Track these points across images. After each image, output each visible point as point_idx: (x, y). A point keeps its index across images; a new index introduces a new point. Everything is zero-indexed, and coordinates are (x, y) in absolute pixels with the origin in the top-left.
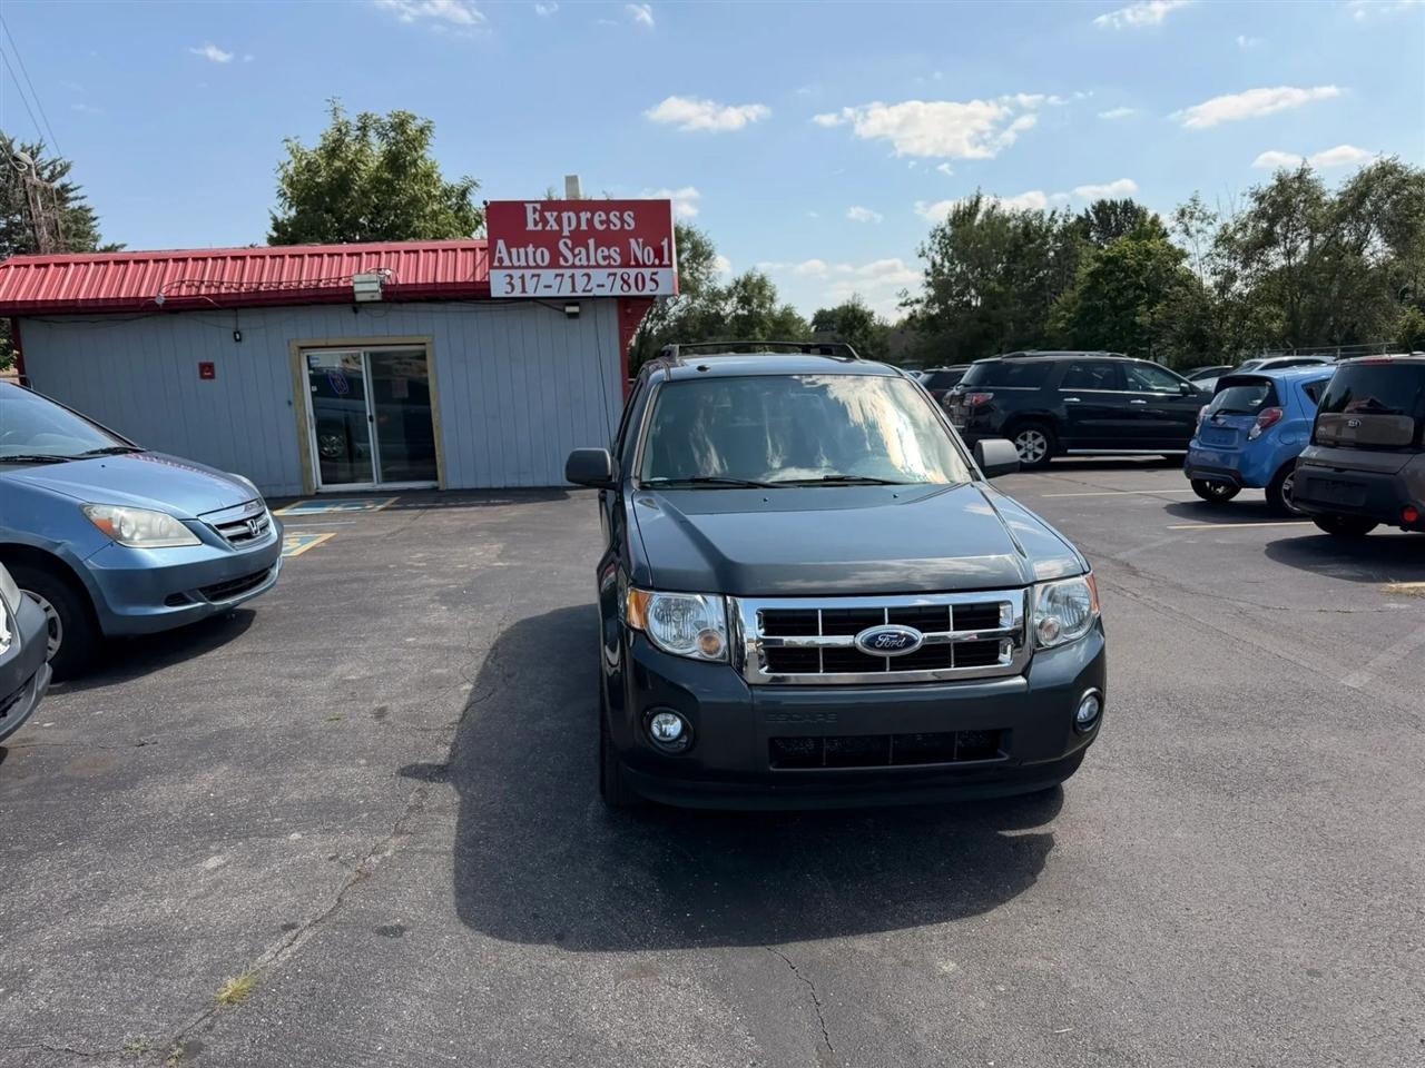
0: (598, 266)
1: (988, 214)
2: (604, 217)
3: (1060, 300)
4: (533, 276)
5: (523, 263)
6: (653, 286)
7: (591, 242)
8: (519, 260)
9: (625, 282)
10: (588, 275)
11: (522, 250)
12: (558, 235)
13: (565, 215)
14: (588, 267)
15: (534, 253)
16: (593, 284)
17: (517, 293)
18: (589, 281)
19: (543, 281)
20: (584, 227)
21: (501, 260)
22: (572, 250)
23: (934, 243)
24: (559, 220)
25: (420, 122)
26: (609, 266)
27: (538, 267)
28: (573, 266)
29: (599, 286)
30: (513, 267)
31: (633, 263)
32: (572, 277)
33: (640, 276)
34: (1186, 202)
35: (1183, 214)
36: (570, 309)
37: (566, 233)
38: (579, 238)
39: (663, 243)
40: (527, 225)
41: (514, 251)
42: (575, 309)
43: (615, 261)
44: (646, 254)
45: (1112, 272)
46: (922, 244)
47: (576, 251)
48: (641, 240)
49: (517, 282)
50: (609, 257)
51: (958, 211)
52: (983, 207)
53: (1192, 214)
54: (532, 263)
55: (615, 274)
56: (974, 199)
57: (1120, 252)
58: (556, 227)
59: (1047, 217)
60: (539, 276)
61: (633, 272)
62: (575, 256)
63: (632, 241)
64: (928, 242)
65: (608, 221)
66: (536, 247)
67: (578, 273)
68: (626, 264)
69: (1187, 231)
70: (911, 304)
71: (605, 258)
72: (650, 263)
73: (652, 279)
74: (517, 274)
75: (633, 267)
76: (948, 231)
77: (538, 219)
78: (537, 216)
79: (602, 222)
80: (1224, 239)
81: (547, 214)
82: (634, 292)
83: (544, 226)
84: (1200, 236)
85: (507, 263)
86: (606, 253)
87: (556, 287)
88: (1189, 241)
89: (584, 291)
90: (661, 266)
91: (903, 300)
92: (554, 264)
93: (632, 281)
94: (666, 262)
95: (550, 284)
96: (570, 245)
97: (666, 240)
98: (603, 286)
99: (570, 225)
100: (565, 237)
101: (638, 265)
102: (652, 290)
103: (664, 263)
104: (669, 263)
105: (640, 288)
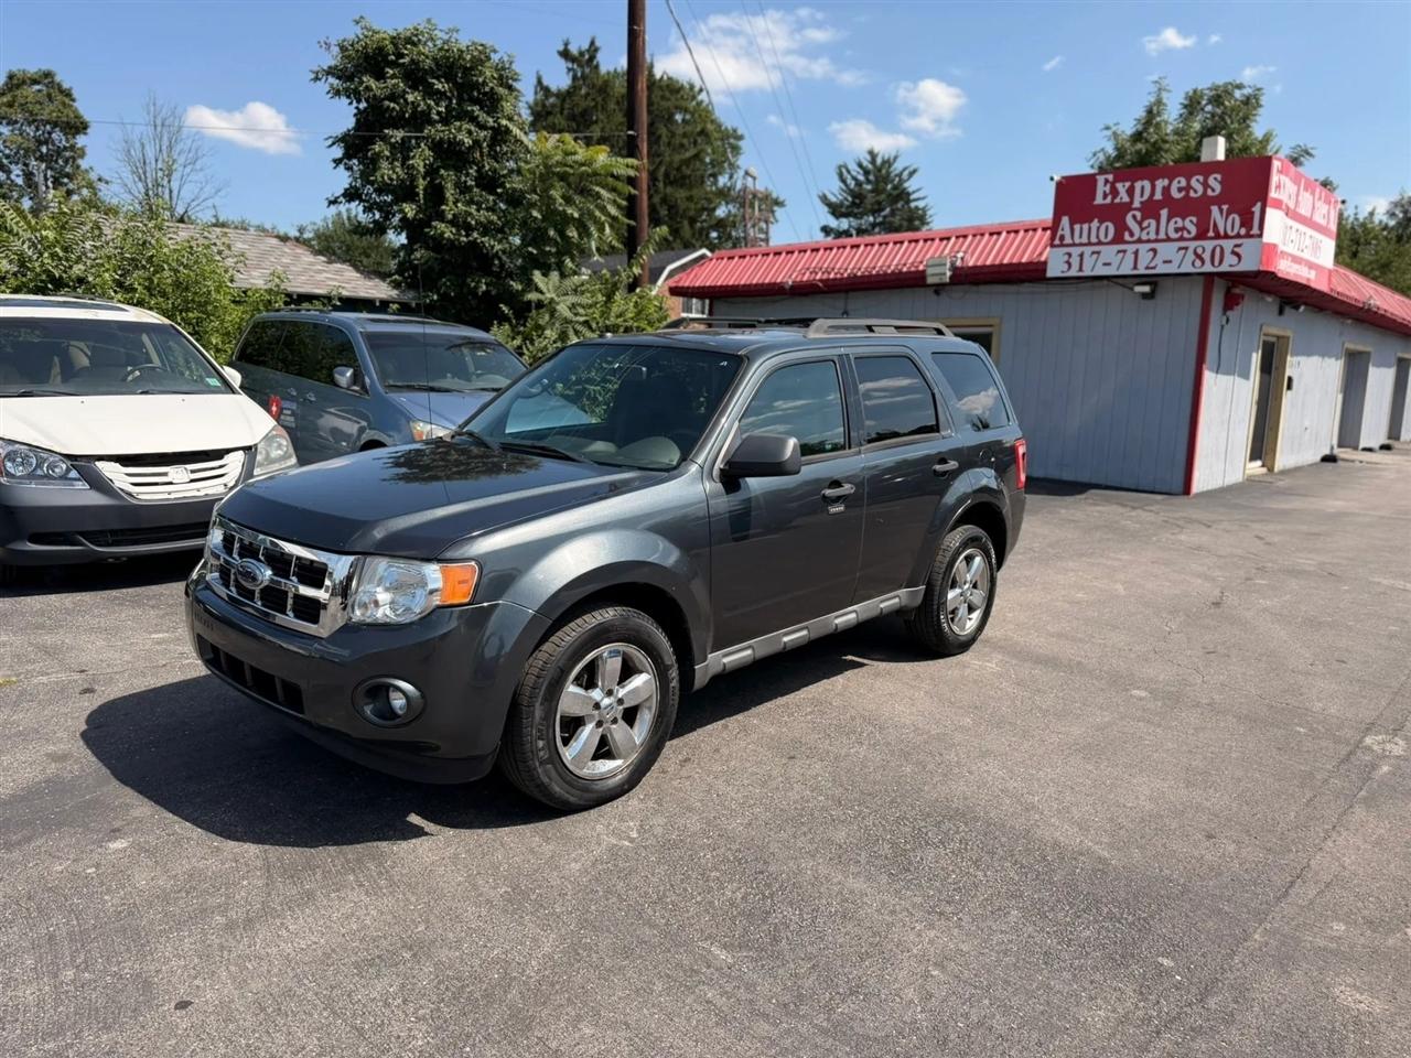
0: (1168, 239)
2: (1183, 183)
4: (1093, 253)
5: (1085, 240)
6: (1234, 260)
7: (1164, 213)
8: (1081, 237)
9: (1198, 256)
10: (1154, 251)
11: (1086, 226)
12: (1128, 207)
13: (1138, 185)
14: (1157, 241)
15: (1098, 228)
16: (1158, 260)
17: (1074, 272)
18: (1155, 256)
19: (1103, 259)
20: (1158, 196)
21: (1062, 238)
22: (1140, 223)
24: (1131, 192)
25: (1247, 91)
26: (1181, 239)
27: (1100, 243)
28: (1140, 241)
29: (1165, 262)
30: (1074, 245)
31: (1211, 234)
32: (1136, 253)
33: (1218, 250)
36: (1139, 289)
37: (1137, 204)
38: (1150, 210)
39: (1253, 209)
40: (1094, 199)
41: (1077, 227)
42: (1146, 289)
43: (1189, 232)
44: (1229, 224)
47: (1145, 224)
48: (1225, 207)
49: (1075, 261)
50: (1183, 229)
54: (1094, 240)
55: (1186, 248)
58: (1126, 199)
60: (1098, 253)
61: (1209, 245)
62: (1142, 229)
63: (1215, 209)
65: (1188, 188)
66: (1101, 222)
67: (1143, 248)
68: (1201, 235)
71: (1177, 230)
72: (1236, 231)
73: (1234, 253)
74: (1075, 251)
75: (1211, 238)
77: (1108, 191)
78: (1108, 189)
79: (1180, 190)
81: (1119, 186)
82: (1208, 268)
83: (1114, 198)
85: (1068, 240)
86: (1180, 224)
87: (1115, 266)
89: (1147, 268)
90: (1248, 236)
92: (1118, 239)
93: (1207, 256)
94: (1255, 231)
95: (1112, 261)
96: (1139, 218)
97: (1259, 204)
98: (1170, 262)
99: (1142, 195)
100: (1135, 209)
101: (1218, 236)
102: (1231, 266)
103: (1252, 233)
104: (1258, 232)
105: (1216, 263)
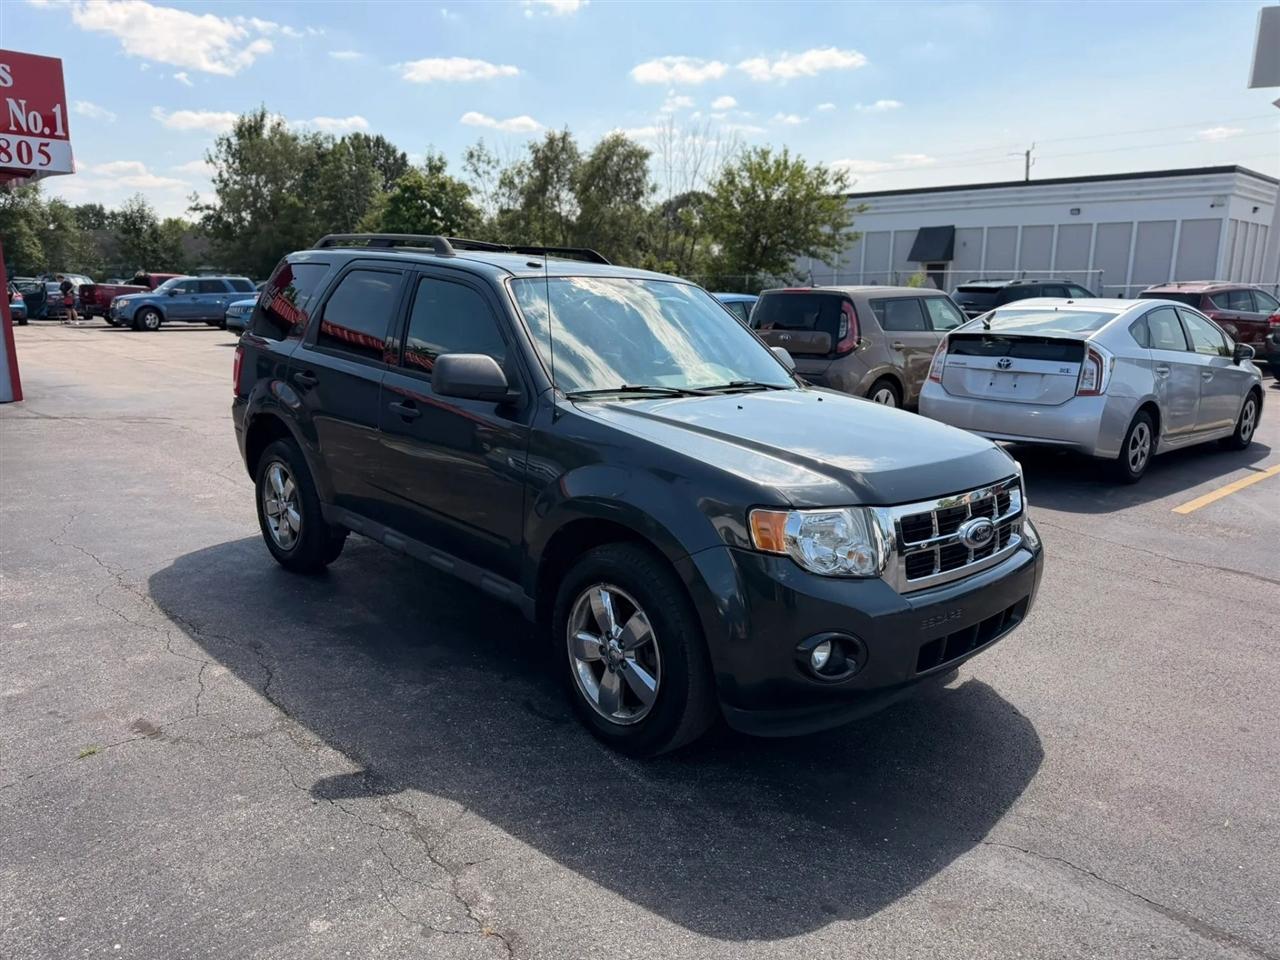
1: (275, 129)
3: (364, 221)
6: (44, 160)
23: (220, 152)
31: (13, 128)
33: (24, 146)
34: (474, 147)
35: (471, 155)
39: (54, 110)
44: (34, 120)
45: (410, 199)
46: (207, 150)
48: (23, 102)
51: (243, 125)
52: (268, 123)
53: (479, 156)
56: (259, 113)
57: (416, 182)
59: (339, 141)
61: (13, 139)
63: (11, 102)
64: (213, 150)
68: (4, 129)
69: (476, 171)
70: (201, 209)
72: (39, 131)
73: (41, 151)
75: (14, 133)
76: (234, 141)
80: (507, 182)
82: (16, 164)
84: (486, 176)
88: (478, 180)
90: (52, 136)
91: (193, 205)
93: (13, 150)
94: (60, 132)
97: (58, 106)
101: (20, 131)
102: (41, 164)
103: (56, 134)
104: (64, 134)
105: (25, 159)
